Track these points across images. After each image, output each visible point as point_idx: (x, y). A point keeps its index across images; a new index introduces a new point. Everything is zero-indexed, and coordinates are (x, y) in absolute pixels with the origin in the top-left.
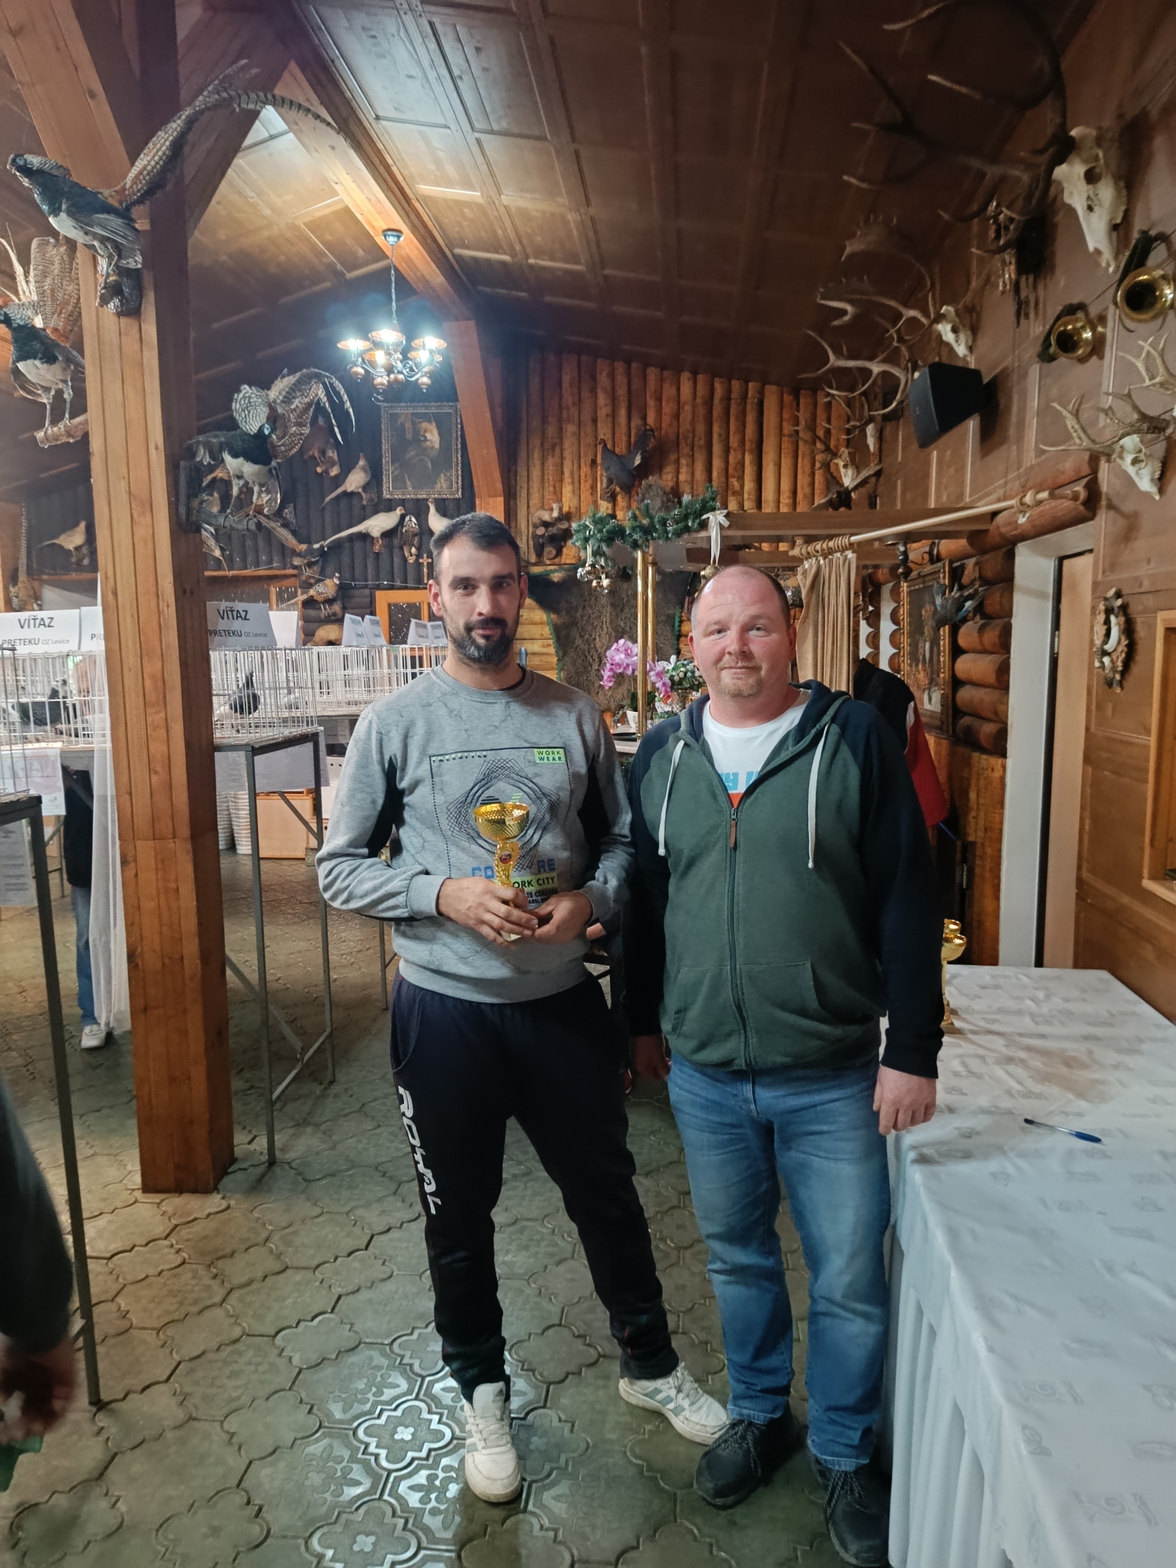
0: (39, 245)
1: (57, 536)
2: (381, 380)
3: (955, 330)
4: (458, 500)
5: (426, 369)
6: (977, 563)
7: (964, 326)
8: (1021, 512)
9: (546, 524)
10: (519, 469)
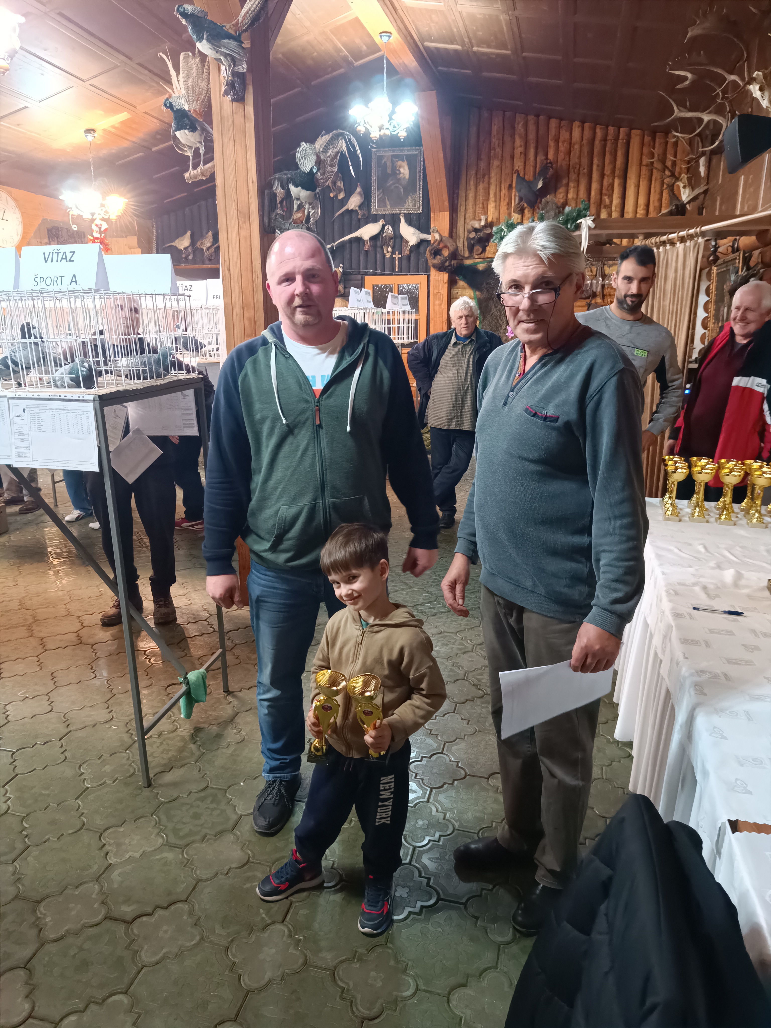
0: (184, 58)
1: (174, 241)
2: (375, 134)
3: (762, 89)
4: (420, 214)
5: (404, 127)
6: (760, 253)
7: (768, 86)
9: (476, 230)
10: (460, 192)
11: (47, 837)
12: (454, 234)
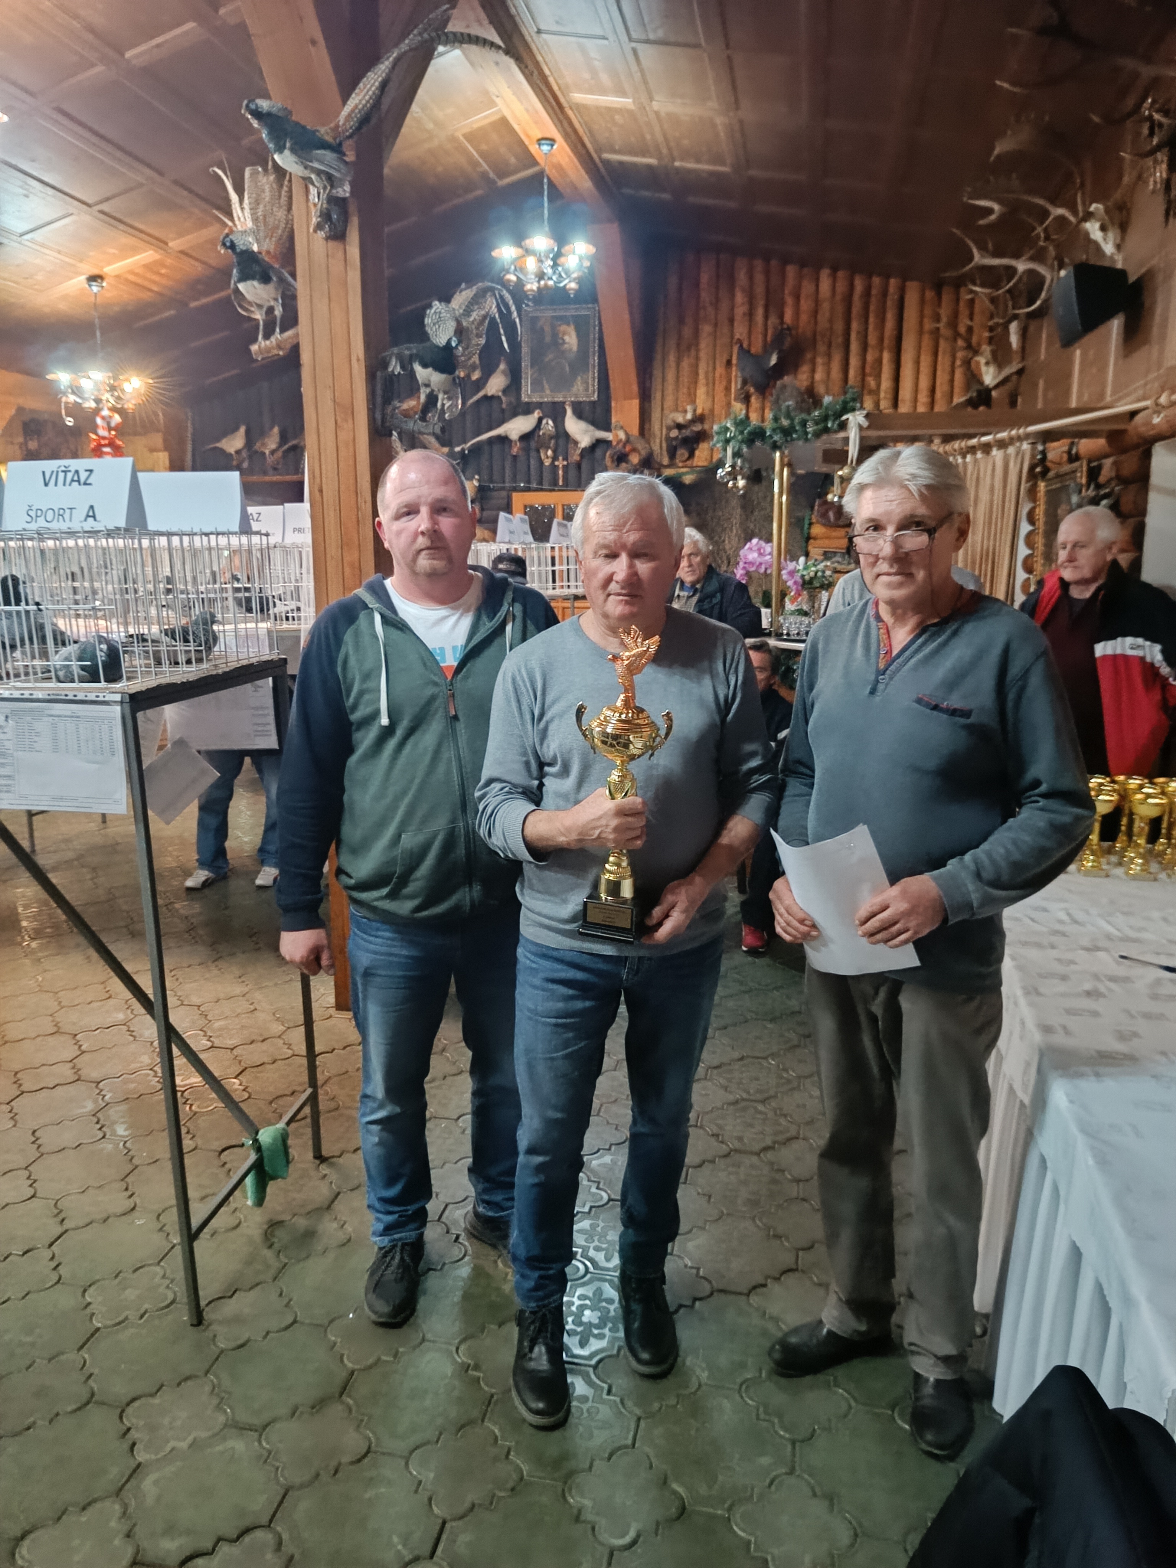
0: (252, 175)
1: (218, 440)
2: (532, 286)
3: (1103, 228)
4: (594, 403)
5: (575, 275)
6: (1114, 463)
7: (1113, 224)
8: (1155, 412)
9: (679, 427)
10: (654, 370)
11: (31, 1420)
12: (646, 432)
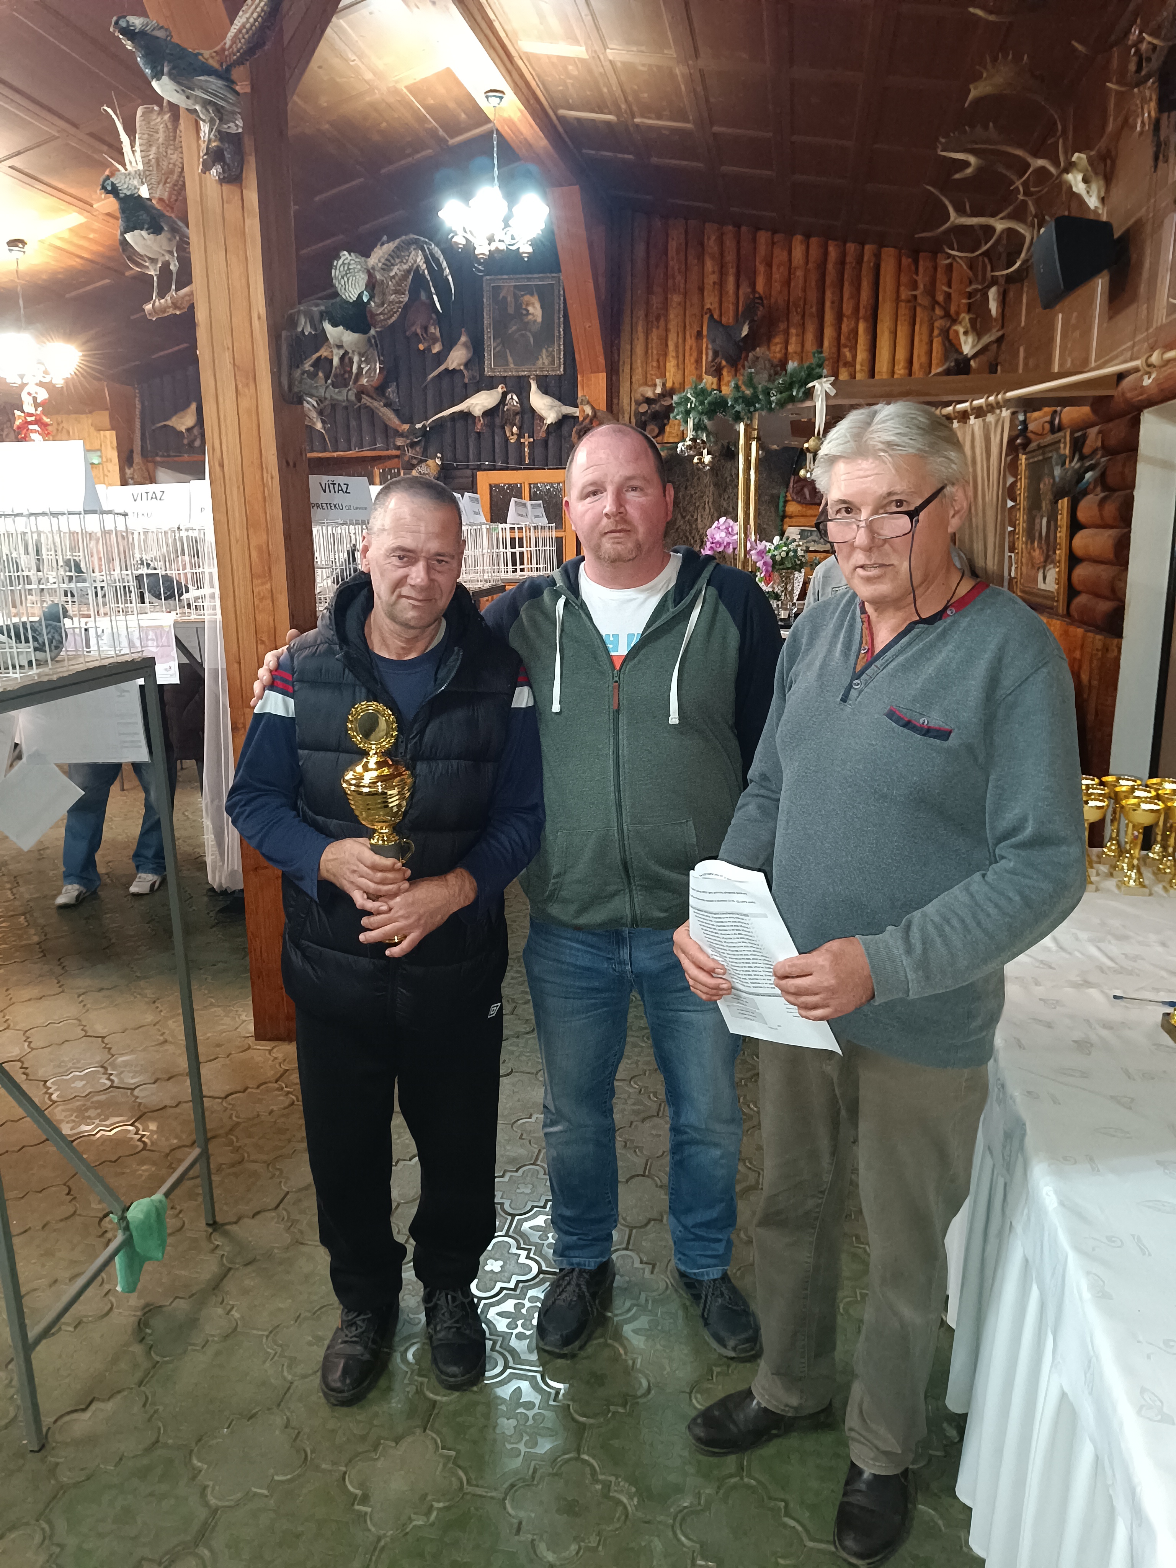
0: (144, 114)
2: (482, 249)
3: (1086, 180)
4: (560, 377)
5: (528, 237)
6: (1100, 432)
7: (1096, 175)
8: (1147, 373)
9: (648, 401)
10: (622, 343)
12: (614, 407)
